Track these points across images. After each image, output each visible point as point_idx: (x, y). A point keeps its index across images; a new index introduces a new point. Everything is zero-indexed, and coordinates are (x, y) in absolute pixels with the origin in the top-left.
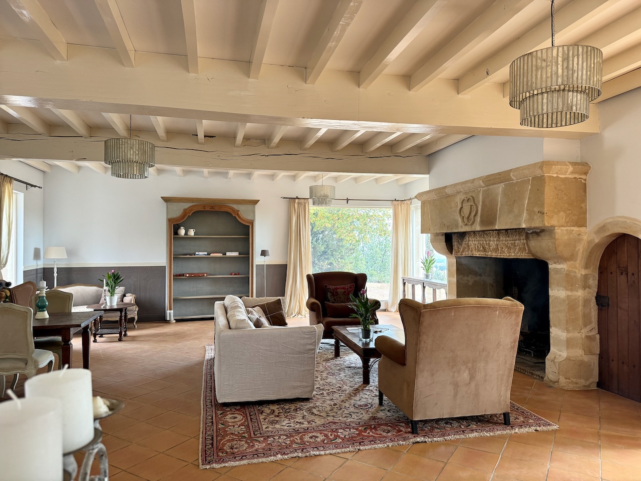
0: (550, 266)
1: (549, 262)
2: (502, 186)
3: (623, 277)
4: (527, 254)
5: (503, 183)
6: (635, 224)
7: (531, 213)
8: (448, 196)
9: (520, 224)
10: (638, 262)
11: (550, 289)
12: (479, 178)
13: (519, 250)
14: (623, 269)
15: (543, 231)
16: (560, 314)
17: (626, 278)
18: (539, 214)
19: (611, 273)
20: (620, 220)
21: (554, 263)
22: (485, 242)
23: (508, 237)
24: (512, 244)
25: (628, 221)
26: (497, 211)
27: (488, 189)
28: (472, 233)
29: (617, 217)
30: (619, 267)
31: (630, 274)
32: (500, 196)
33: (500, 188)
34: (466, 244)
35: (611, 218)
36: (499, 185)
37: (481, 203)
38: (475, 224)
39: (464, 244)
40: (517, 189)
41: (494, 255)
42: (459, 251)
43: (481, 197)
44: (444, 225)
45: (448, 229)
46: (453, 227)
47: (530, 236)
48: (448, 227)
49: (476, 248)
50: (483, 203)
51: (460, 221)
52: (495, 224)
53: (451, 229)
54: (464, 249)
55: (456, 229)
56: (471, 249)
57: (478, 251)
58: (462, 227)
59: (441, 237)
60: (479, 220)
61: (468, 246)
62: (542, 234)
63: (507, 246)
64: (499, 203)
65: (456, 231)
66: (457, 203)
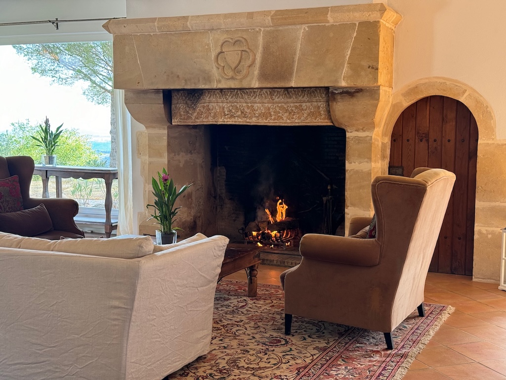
0: (348, 135)
1: (348, 129)
2: (304, 29)
3: (423, 145)
4: (323, 119)
5: (307, 25)
6: (457, 86)
7: (356, 69)
8: (189, 33)
9: (336, 81)
10: (442, 127)
11: (346, 162)
12: (265, 13)
13: (309, 115)
14: (424, 135)
15: (359, 90)
16: (361, 190)
17: (427, 145)
18: (370, 70)
19: (408, 140)
20: (438, 81)
21: (356, 131)
22: (244, 105)
23: (290, 97)
24: (296, 107)
25: (448, 83)
26: (293, 61)
27: (277, 31)
28: (218, 91)
29: (434, 77)
30: (418, 133)
31: (431, 140)
32: (300, 42)
33: (301, 31)
34: (204, 107)
35: (426, 78)
36: (298, 27)
37: (260, 49)
38: (248, 79)
39: (200, 107)
40: (331, 35)
41: (262, 122)
42: (189, 118)
43: (261, 41)
44: (178, 76)
45: (186, 84)
46: (199, 81)
47: (339, 97)
48: (186, 80)
49: (226, 113)
50: (266, 48)
51: (215, 72)
52: (289, 80)
53: (195, 83)
54: (200, 114)
55: (205, 84)
56: (212, 114)
57: (232, 116)
58: (219, 81)
59: (153, 96)
60: (256, 72)
61: (209, 109)
62: (359, 95)
63: (287, 111)
64: (298, 52)
65: (207, 87)
66: (208, 45)
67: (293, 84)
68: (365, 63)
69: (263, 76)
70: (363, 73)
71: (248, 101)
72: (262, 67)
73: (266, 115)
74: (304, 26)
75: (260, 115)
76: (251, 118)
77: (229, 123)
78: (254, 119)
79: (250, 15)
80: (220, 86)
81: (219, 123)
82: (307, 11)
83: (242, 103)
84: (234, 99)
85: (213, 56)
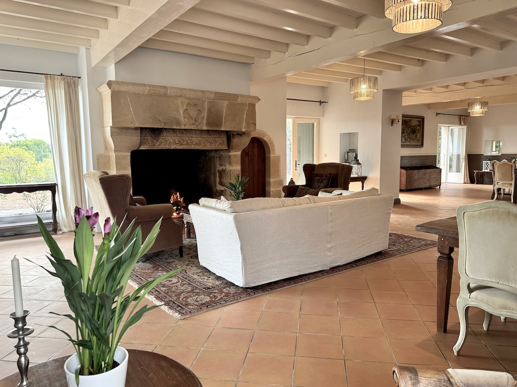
0: (231, 154)
1: (231, 151)
2: (227, 103)
5: (228, 101)
6: (263, 133)
7: (247, 123)
8: (168, 96)
9: (241, 129)
12: (211, 92)
13: (219, 144)
18: (253, 125)
21: (234, 152)
22: (187, 138)
26: (222, 118)
27: (214, 102)
30: (245, 153)
32: (225, 109)
33: (225, 103)
36: (224, 101)
37: (206, 110)
38: (201, 125)
39: (161, 139)
40: (238, 107)
41: (197, 147)
42: (154, 145)
43: (206, 105)
44: (160, 121)
45: (165, 125)
46: (173, 124)
47: (235, 136)
48: (165, 123)
49: (177, 142)
50: (209, 110)
51: (182, 120)
52: (221, 127)
53: (171, 125)
54: (161, 143)
55: (177, 126)
56: (168, 143)
57: (181, 144)
58: (185, 125)
59: (133, 131)
60: (205, 122)
61: (166, 140)
62: (243, 135)
63: (209, 142)
64: (224, 114)
65: (178, 128)
66: (178, 104)
67: (223, 129)
68: (251, 122)
69: (208, 124)
70: (251, 126)
71: (189, 136)
72: (207, 120)
73: (199, 144)
74: (226, 101)
75: (196, 144)
76: (191, 145)
77: (179, 148)
78: (193, 146)
79: (203, 92)
80: (186, 128)
81: (172, 148)
82: (230, 95)
83: (186, 137)
84: (181, 135)
85: (181, 112)
